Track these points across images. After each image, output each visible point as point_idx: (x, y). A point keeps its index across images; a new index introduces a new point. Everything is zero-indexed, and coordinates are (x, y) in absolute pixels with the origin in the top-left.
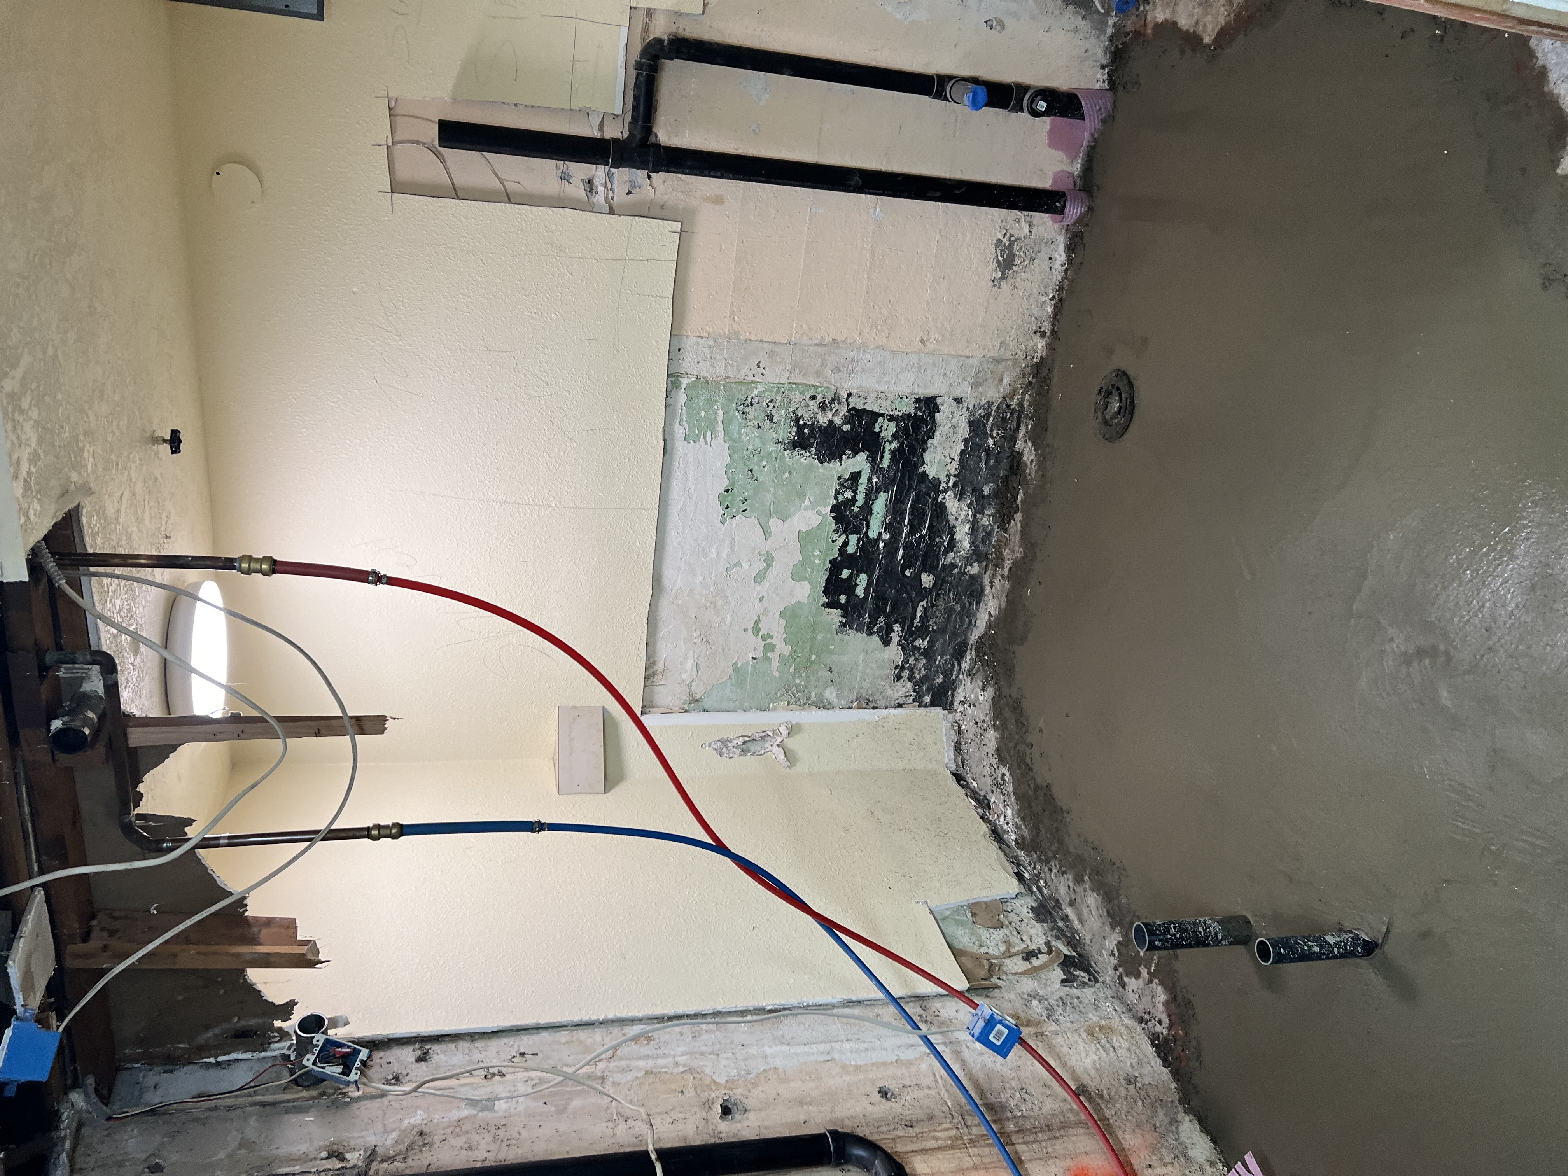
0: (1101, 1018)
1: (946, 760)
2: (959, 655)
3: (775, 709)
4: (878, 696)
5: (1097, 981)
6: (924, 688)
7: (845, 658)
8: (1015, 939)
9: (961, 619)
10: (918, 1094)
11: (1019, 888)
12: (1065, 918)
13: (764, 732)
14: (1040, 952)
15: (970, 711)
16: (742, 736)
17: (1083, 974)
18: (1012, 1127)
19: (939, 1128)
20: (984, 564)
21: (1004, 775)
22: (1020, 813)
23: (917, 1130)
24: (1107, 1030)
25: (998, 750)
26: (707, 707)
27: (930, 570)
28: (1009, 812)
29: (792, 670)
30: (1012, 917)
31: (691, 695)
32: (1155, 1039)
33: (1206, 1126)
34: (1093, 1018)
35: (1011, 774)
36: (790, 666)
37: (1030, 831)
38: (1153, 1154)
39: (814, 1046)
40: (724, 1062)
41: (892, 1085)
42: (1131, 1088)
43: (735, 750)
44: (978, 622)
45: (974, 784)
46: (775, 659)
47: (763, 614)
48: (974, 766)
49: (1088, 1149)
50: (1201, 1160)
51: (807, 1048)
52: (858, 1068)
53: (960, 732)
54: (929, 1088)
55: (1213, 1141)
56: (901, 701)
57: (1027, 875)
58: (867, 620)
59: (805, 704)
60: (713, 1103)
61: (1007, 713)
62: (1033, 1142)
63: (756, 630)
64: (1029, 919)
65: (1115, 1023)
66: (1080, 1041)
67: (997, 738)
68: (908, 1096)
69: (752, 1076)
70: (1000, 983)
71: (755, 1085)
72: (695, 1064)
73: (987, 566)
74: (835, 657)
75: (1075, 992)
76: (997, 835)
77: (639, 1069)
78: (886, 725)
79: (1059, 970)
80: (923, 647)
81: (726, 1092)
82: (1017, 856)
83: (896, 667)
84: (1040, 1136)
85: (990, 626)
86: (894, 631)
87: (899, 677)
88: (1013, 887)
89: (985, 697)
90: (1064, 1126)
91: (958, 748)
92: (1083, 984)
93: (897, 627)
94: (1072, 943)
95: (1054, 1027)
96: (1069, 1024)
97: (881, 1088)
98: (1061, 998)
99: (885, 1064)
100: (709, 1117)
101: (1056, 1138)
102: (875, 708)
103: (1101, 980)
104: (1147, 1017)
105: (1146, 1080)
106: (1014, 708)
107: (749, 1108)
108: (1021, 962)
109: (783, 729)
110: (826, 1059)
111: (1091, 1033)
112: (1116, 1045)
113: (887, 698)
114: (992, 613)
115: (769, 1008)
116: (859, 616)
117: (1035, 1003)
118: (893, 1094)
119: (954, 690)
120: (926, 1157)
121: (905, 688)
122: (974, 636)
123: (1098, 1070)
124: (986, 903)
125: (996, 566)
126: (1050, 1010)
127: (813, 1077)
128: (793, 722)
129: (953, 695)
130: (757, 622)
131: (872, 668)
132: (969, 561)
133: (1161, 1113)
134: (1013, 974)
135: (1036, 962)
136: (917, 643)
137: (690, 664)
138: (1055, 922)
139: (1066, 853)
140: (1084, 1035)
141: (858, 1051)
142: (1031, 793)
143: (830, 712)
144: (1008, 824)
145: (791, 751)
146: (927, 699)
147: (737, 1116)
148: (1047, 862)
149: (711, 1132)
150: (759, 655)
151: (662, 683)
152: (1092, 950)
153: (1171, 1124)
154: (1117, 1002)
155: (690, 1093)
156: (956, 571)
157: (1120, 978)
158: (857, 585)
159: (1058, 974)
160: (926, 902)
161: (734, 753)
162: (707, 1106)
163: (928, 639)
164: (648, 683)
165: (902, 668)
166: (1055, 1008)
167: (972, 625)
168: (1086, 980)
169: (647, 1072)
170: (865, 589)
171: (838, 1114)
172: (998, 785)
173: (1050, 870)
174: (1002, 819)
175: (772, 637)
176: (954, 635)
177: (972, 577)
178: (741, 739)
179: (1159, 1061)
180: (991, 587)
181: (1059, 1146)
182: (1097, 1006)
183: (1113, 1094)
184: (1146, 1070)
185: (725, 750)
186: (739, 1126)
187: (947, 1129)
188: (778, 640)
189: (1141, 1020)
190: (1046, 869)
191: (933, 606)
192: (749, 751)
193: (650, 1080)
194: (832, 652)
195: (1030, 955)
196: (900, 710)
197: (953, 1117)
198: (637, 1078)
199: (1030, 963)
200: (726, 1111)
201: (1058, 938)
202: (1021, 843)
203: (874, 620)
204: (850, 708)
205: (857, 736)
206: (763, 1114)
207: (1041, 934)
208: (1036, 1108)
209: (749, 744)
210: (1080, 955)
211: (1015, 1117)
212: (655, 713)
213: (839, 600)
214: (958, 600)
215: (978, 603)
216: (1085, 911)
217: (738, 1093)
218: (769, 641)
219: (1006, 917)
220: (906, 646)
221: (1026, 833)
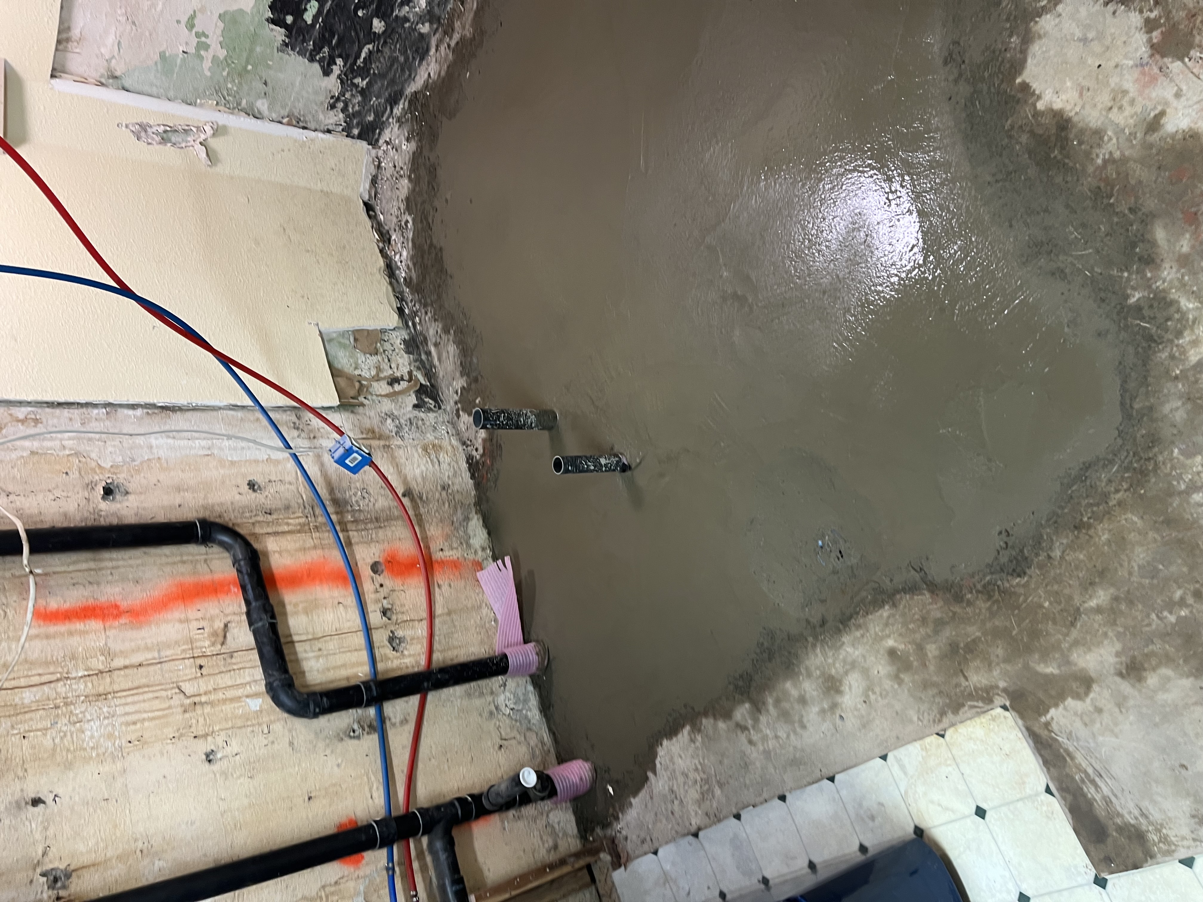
0: (436, 438)
1: (361, 189)
2: (393, 101)
3: (201, 105)
4: (309, 118)
5: (440, 408)
6: (355, 122)
7: (281, 76)
8: (385, 366)
9: (403, 70)
10: (282, 488)
11: (398, 323)
12: (428, 353)
13: (188, 126)
14: (402, 379)
15: (392, 153)
16: (164, 125)
17: (431, 401)
18: (349, 517)
19: (292, 516)
20: (435, 26)
21: (407, 222)
22: (412, 258)
23: (274, 516)
24: (437, 448)
25: (408, 199)
26: (127, 85)
27: (383, 16)
28: (405, 253)
29: (225, 73)
30: (387, 346)
31: (109, 69)
32: (470, 459)
33: (486, 524)
34: (430, 437)
35: (413, 224)
36: (224, 70)
37: (418, 276)
38: (446, 541)
39: (197, 442)
40: (110, 449)
41: (259, 479)
42: (444, 493)
43: (154, 136)
44: (418, 78)
45: (382, 217)
46: (207, 59)
47: (200, 10)
48: (384, 202)
49: (402, 536)
50: (478, 546)
51: (190, 442)
52: (233, 463)
53: (379, 167)
54: (290, 483)
55: (489, 534)
56: (330, 128)
57: (407, 311)
58: (311, 47)
59: (234, 108)
60: (96, 485)
61: (423, 172)
62: (362, 530)
63: (190, 25)
64: (399, 349)
65: (445, 443)
66: (416, 455)
67: (408, 188)
68: (271, 489)
69: (136, 463)
70: (366, 402)
71: (138, 471)
72: (83, 447)
73: (437, 29)
74: (271, 72)
75: (422, 415)
76: (390, 269)
77: (23, 449)
78: (312, 147)
79: (414, 396)
80: (361, 85)
81: (110, 475)
82: (403, 291)
83: (332, 97)
84: (369, 526)
85: (426, 86)
86: (336, 64)
87: (333, 107)
88: (394, 320)
89: (408, 148)
90: (389, 519)
91: (374, 181)
92: (430, 410)
93: (339, 61)
94: (429, 374)
95: (399, 442)
96: (411, 441)
97: (250, 481)
98: (410, 419)
99: (257, 461)
100: (91, 497)
101: (380, 527)
102: (304, 128)
103: (443, 407)
104: (469, 442)
105: (456, 488)
106: (430, 171)
107: (130, 490)
108: (386, 385)
109: (207, 128)
110: (206, 453)
111: (425, 449)
112: (441, 459)
113: (318, 121)
114: (432, 75)
115: (160, 405)
116: (304, 41)
117: (389, 421)
118: (259, 486)
119: (382, 130)
120: (278, 538)
121: (336, 117)
122: (411, 88)
123: (423, 478)
124: (368, 330)
125: (445, 33)
126: (399, 428)
127: (192, 467)
128: (220, 123)
129: (380, 134)
130: (192, 17)
131: (308, 92)
132: (421, 19)
133: (459, 512)
134: (377, 396)
135: (397, 388)
136: (356, 81)
137: (111, 39)
138: (420, 355)
139: (441, 307)
140: (420, 450)
141: (235, 449)
142: (426, 247)
143: (259, 121)
144: (401, 262)
145: (214, 152)
146: (356, 132)
147: (118, 497)
148: (425, 306)
149: (92, 511)
150: (192, 50)
151: (77, 50)
152: (443, 385)
153: (464, 520)
154: (450, 426)
155: (74, 475)
156: (407, 25)
157: (458, 411)
158: (306, 10)
159: (412, 399)
160: (317, 325)
161: (153, 139)
162: (90, 487)
163: (367, 80)
164: (61, 47)
165: (338, 99)
166: (404, 426)
167: (411, 78)
168: (432, 407)
169: (33, 453)
170: (314, 16)
171: (210, 501)
172: (400, 226)
173: (426, 313)
174: (398, 257)
175: (207, 36)
176: (393, 82)
177: (421, 35)
178: (162, 127)
179: (468, 474)
180: (437, 50)
181: (381, 533)
182: (435, 428)
183: (429, 496)
184: (458, 480)
185: (143, 134)
186: (118, 506)
187: (298, 518)
188: (214, 40)
189: (464, 443)
190: (423, 311)
191: (378, 51)
192: (170, 141)
193: (36, 458)
194: (269, 67)
195: (394, 381)
196: (328, 135)
197: (305, 507)
198: (23, 457)
199: (393, 387)
200: (108, 492)
201: (418, 368)
202: (408, 282)
203: (318, 49)
204: (280, 122)
205: (283, 151)
206: (143, 497)
207: (406, 363)
208: (371, 505)
209: (170, 134)
210: (432, 385)
211: (353, 511)
212: (66, 79)
213: (285, 19)
214: (404, 52)
215: (422, 59)
216: (444, 355)
217: (121, 478)
218: (203, 39)
219: (382, 345)
220: (345, 80)
221: (414, 275)
